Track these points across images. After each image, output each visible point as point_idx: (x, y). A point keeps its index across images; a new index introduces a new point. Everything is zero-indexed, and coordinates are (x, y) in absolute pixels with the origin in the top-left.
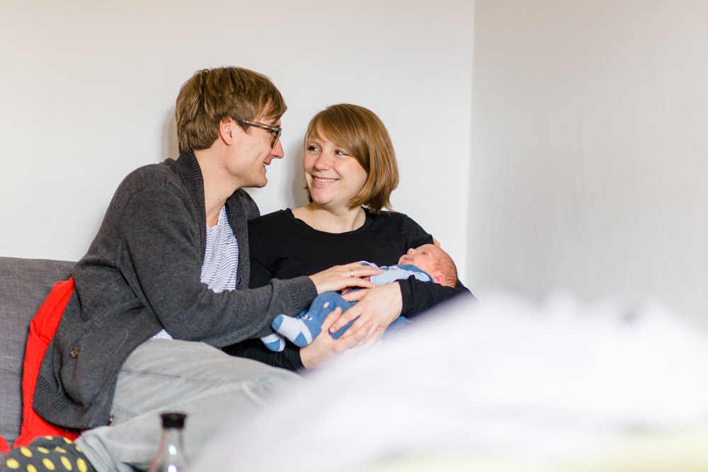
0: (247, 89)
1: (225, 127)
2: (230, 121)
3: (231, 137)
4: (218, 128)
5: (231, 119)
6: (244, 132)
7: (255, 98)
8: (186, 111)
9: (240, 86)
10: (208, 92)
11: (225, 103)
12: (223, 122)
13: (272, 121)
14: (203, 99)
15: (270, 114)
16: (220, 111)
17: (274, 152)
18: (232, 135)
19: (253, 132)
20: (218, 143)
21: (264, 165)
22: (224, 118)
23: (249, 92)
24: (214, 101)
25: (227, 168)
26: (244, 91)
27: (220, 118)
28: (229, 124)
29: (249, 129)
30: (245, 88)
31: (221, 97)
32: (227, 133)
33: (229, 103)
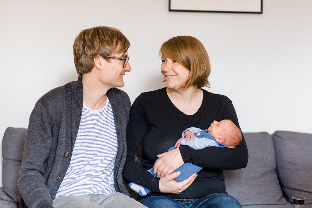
0: (107, 39)
1: (97, 61)
2: (99, 57)
3: (101, 65)
4: (93, 62)
5: (99, 56)
6: (107, 62)
7: (111, 43)
8: (77, 54)
9: (102, 38)
10: (86, 43)
11: (95, 48)
12: (96, 58)
13: (121, 54)
14: (84, 47)
15: (120, 51)
16: (93, 52)
17: (125, 69)
18: (101, 64)
19: (112, 61)
20: (94, 69)
21: (122, 76)
22: (95, 56)
23: (108, 41)
24: (90, 47)
25: (101, 81)
26: (105, 41)
27: (94, 56)
28: (99, 59)
29: (110, 60)
30: (105, 39)
31: (93, 45)
32: (99, 63)
33: (97, 48)
